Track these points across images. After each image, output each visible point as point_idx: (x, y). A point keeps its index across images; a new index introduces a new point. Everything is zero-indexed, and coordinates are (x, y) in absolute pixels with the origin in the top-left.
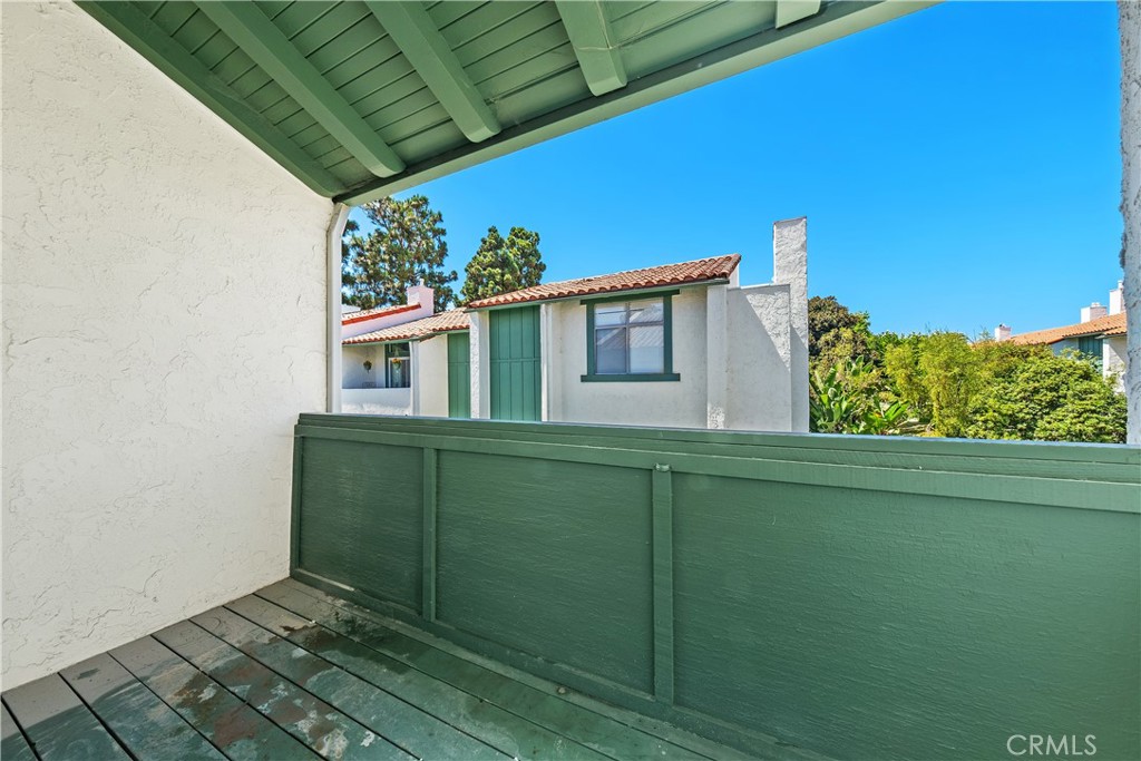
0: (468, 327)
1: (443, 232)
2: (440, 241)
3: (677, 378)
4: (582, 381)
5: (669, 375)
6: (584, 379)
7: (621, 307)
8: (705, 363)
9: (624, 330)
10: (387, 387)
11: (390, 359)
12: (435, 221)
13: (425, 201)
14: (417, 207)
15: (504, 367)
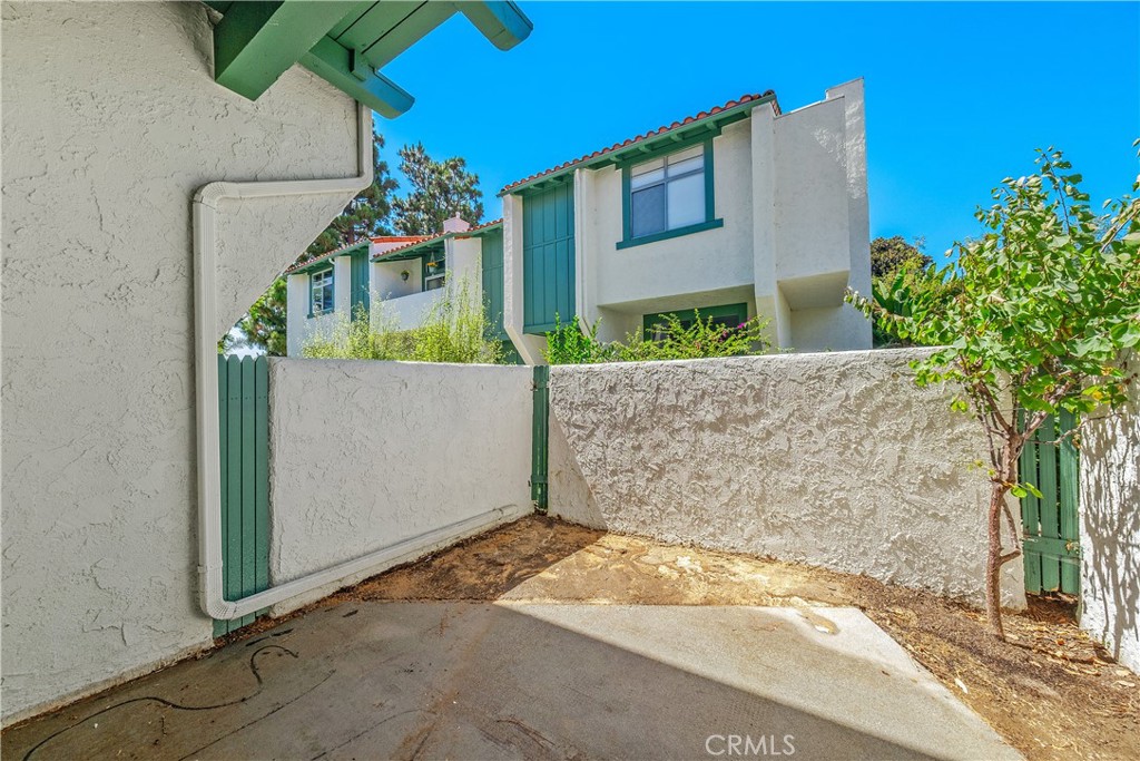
0: (501, 220)
1: (480, 195)
2: (476, 202)
3: (720, 223)
4: (618, 249)
5: (711, 222)
6: (620, 246)
7: (659, 162)
8: (751, 201)
9: (661, 187)
10: (423, 290)
11: (427, 279)
12: (472, 183)
13: (462, 162)
14: (454, 167)
15: (538, 252)
